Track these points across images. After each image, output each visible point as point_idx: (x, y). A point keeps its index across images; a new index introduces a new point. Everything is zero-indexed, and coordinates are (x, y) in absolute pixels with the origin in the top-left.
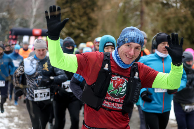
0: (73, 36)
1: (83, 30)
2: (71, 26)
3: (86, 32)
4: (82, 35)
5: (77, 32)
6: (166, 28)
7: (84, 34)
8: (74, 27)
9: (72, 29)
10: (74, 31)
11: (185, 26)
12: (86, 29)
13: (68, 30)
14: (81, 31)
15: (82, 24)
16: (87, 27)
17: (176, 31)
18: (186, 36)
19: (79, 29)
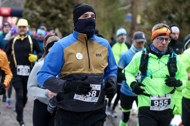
0: (50, 16)
1: (62, 10)
2: (47, 4)
3: (66, 13)
4: (60, 15)
5: (54, 11)
6: (160, 8)
7: (63, 14)
8: (50, 6)
9: (48, 8)
10: (50, 11)
11: (184, 6)
12: (65, 8)
13: (43, 9)
14: (59, 11)
15: (61, 2)
16: (67, 6)
17: (174, 13)
18: (186, 19)
19: (56, 8)
